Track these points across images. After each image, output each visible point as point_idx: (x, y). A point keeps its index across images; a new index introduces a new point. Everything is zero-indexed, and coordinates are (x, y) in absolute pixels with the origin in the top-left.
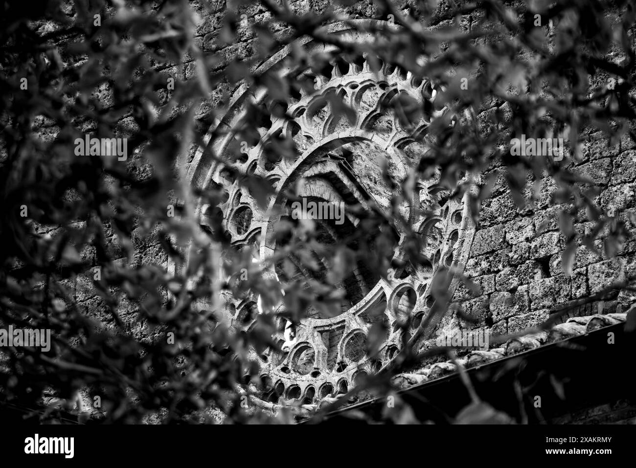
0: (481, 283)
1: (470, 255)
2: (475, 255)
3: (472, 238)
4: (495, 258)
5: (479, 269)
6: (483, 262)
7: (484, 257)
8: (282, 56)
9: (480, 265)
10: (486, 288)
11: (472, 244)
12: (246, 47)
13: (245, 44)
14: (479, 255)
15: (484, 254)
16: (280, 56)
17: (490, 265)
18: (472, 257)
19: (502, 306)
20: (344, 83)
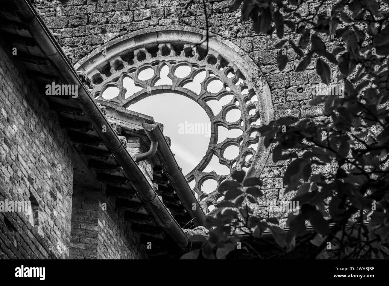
0: (274, 182)
1: (266, 165)
2: (269, 166)
3: (267, 157)
4: (283, 169)
5: (272, 174)
6: (275, 171)
7: (276, 168)
8: (129, 37)
9: (273, 172)
10: (277, 185)
11: (267, 160)
12: (101, 28)
13: (100, 26)
14: (272, 166)
15: (276, 166)
16: (127, 37)
17: (280, 173)
18: (267, 167)
19: (288, 196)
20: (166, 60)
